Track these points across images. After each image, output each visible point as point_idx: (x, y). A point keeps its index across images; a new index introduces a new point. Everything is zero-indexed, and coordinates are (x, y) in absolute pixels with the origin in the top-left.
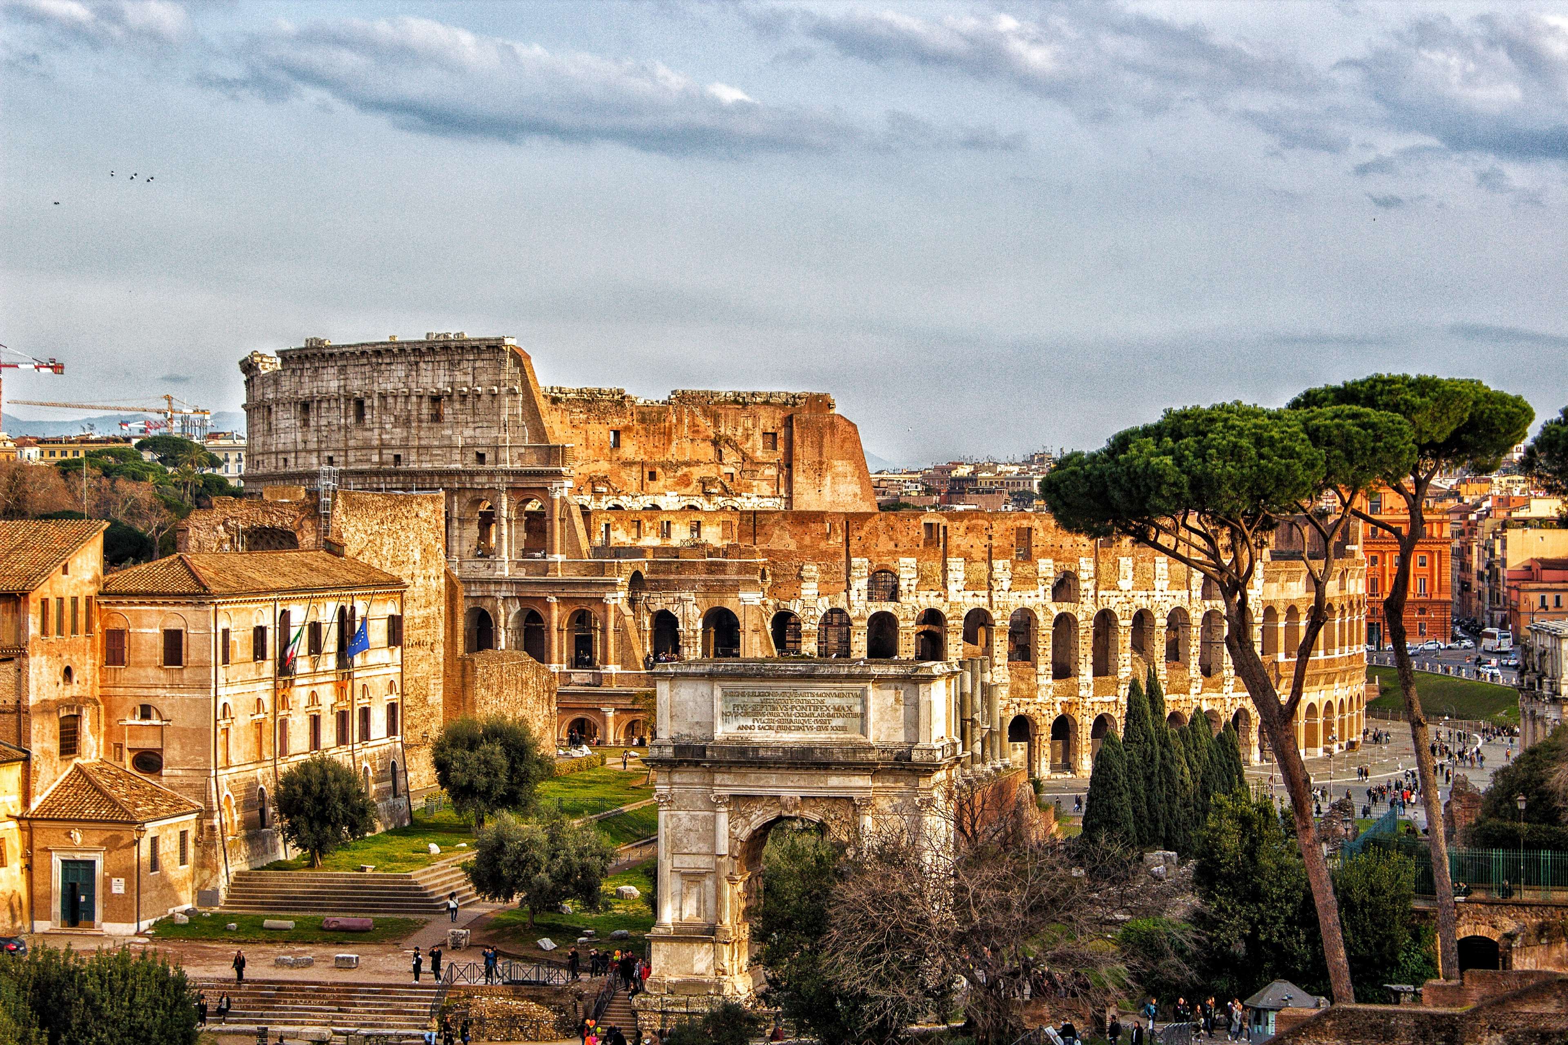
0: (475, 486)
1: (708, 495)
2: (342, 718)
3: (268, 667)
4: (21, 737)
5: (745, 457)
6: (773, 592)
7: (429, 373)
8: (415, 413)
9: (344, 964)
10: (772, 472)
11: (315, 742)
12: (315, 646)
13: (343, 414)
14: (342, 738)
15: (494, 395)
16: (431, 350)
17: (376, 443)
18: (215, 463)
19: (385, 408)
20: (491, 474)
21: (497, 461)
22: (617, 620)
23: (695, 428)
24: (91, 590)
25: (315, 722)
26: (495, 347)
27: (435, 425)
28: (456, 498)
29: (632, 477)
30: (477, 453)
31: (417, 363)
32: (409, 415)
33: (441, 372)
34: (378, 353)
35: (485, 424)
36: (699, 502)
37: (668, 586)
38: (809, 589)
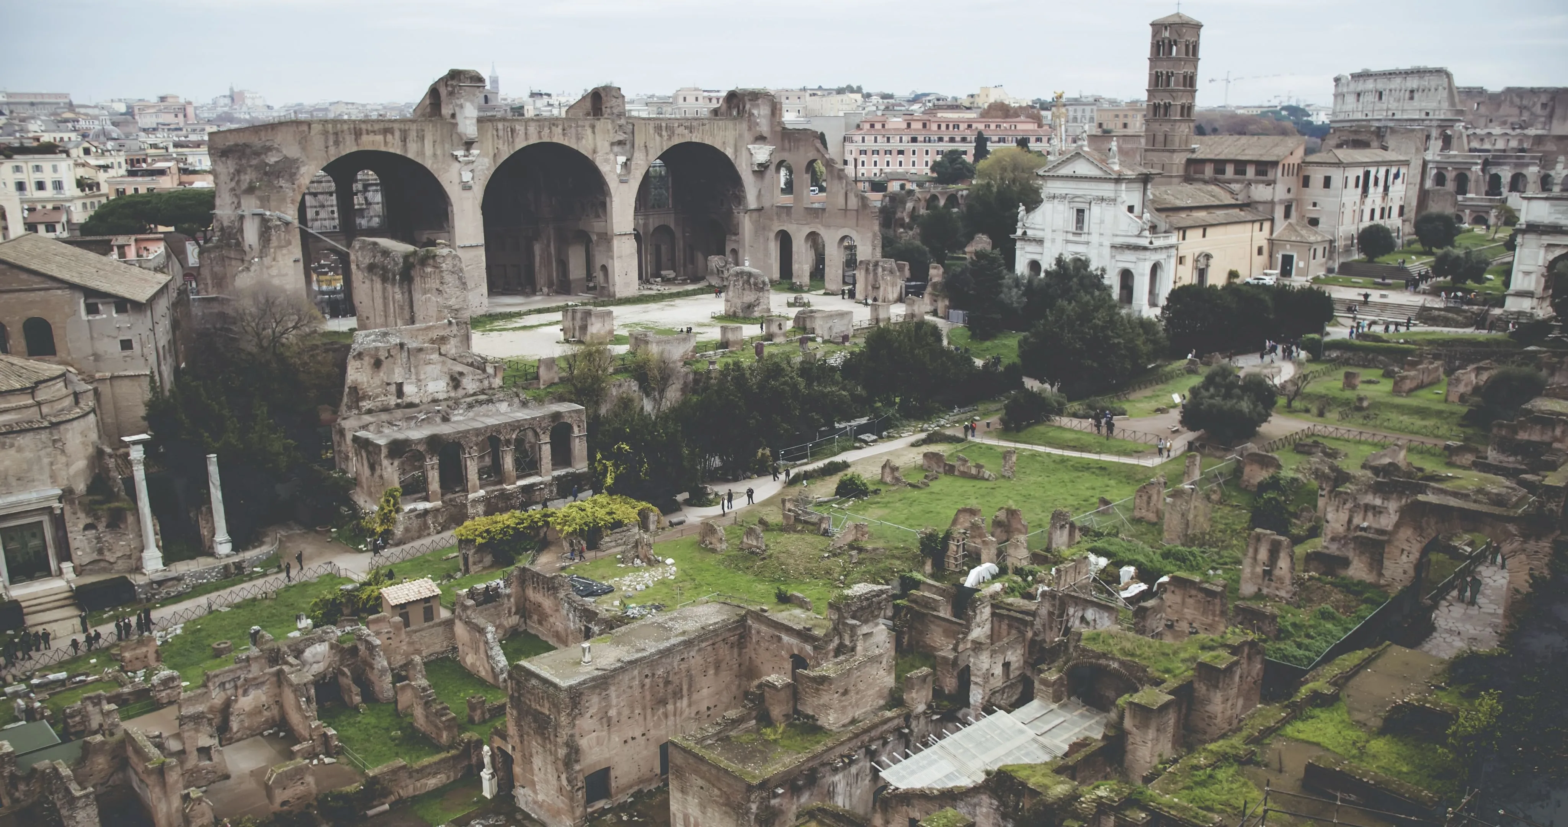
1: (1514, 129)
2: (1383, 209)
3: (1360, 189)
4: (1272, 211)
5: (1532, 114)
6: (1543, 167)
7: (1411, 81)
8: (1403, 96)
9: (1383, 296)
10: (1543, 119)
11: (1372, 218)
12: (1376, 183)
13: (1373, 97)
14: (1382, 217)
15: (1436, 89)
16: (1412, 72)
17: (1386, 108)
18: (1309, 115)
19: (1391, 95)
20: (1431, 120)
21: (1434, 115)
22: (1476, 177)
23: (1512, 102)
24: (1299, 161)
25: (1373, 211)
26: (1439, 72)
27: (1410, 101)
29: (1482, 121)
30: (1426, 112)
31: (1406, 77)
32: (1400, 97)
33: (1416, 81)
35: (1431, 101)
36: (1509, 131)
37: (1499, 164)
38: (1559, 167)
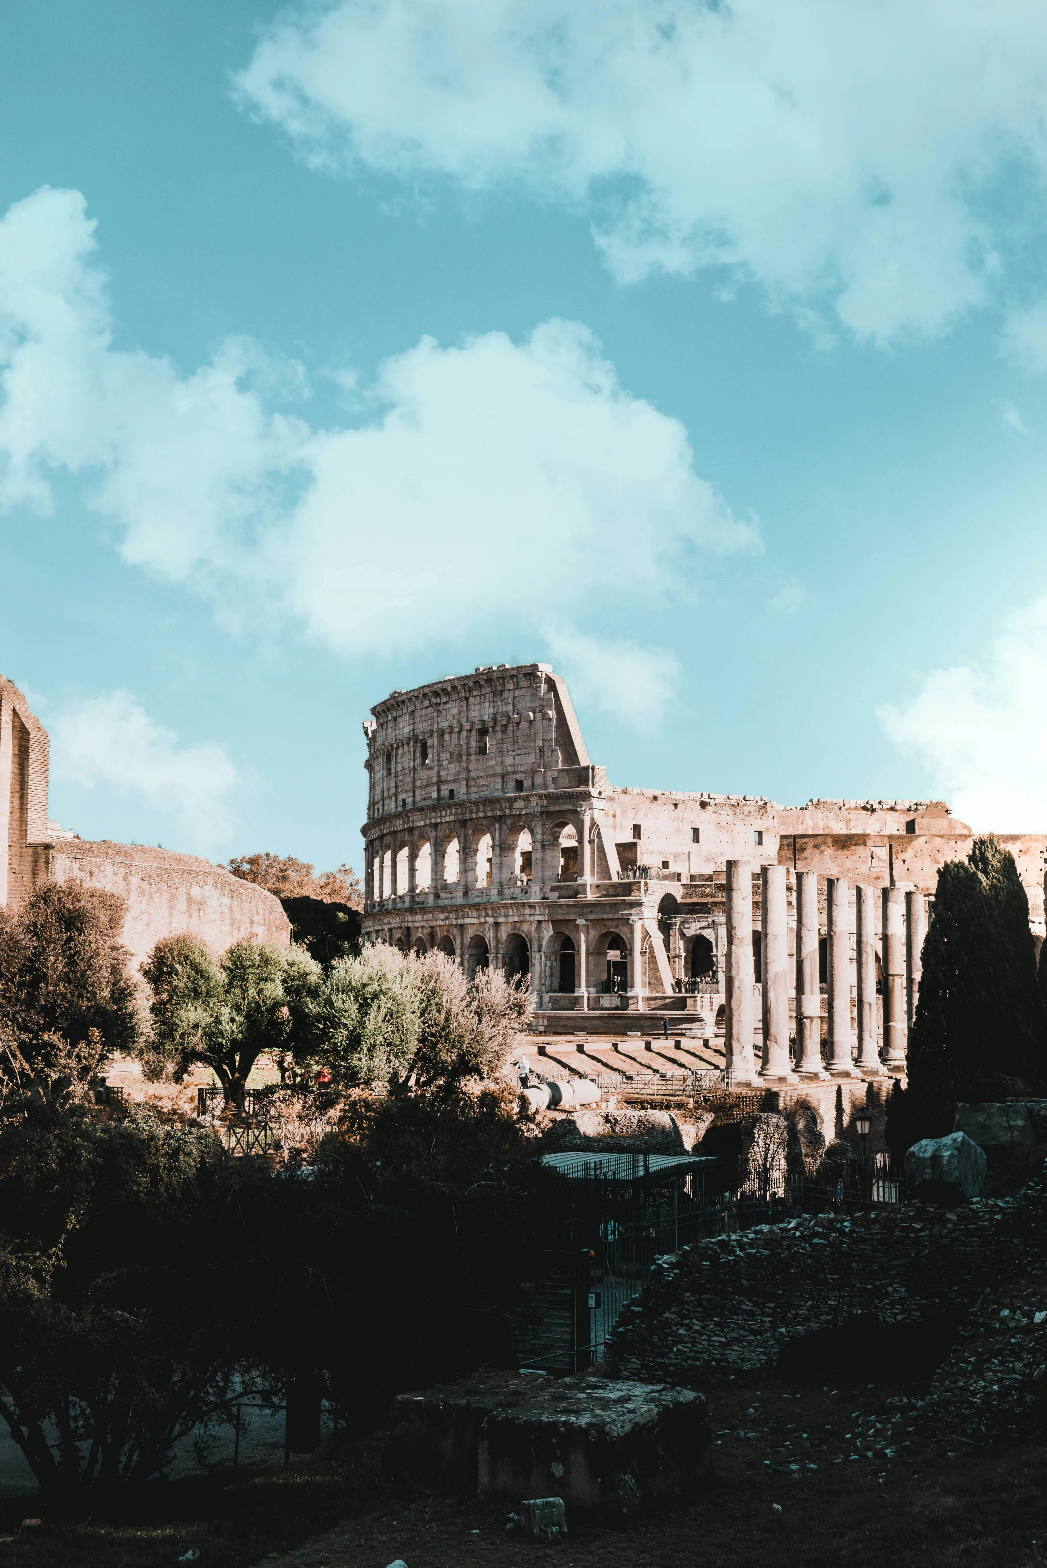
0: (514, 812)
7: (477, 707)
8: (465, 747)
13: (412, 757)
15: (531, 722)
16: (479, 683)
17: (435, 780)
19: (443, 746)
20: (527, 799)
21: (533, 786)
22: (644, 939)
26: (532, 674)
27: (481, 757)
28: (497, 826)
30: (516, 780)
31: (467, 699)
32: (461, 750)
33: (487, 704)
34: (436, 694)
35: (523, 751)
37: (704, 909)
